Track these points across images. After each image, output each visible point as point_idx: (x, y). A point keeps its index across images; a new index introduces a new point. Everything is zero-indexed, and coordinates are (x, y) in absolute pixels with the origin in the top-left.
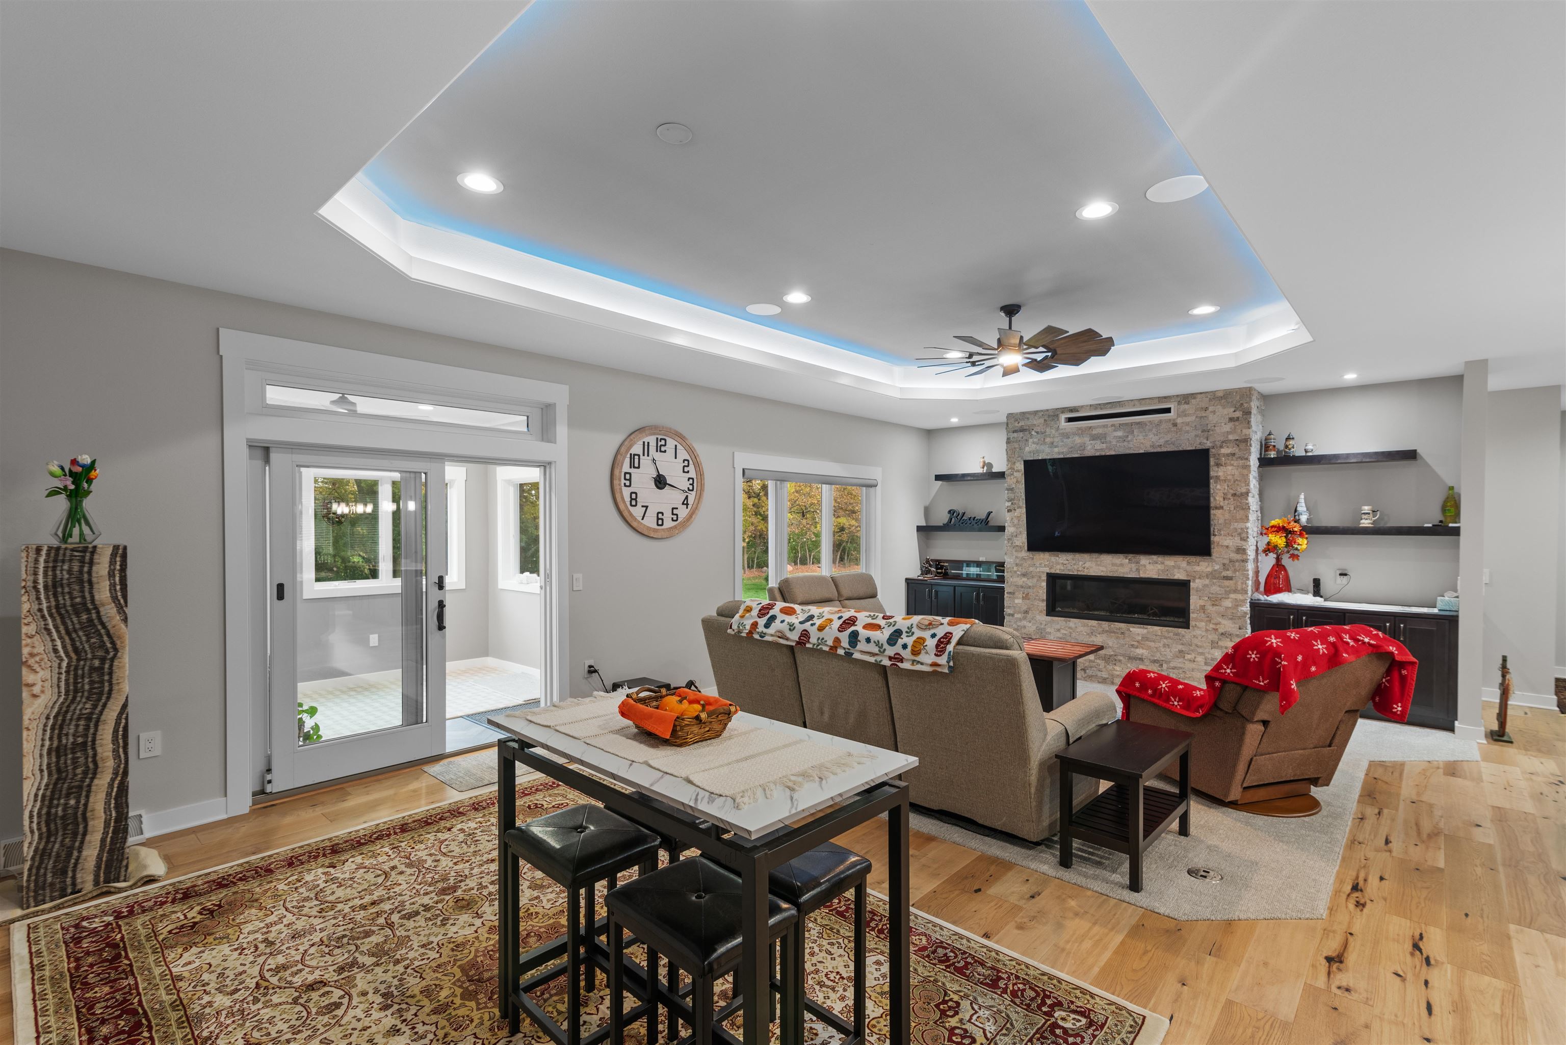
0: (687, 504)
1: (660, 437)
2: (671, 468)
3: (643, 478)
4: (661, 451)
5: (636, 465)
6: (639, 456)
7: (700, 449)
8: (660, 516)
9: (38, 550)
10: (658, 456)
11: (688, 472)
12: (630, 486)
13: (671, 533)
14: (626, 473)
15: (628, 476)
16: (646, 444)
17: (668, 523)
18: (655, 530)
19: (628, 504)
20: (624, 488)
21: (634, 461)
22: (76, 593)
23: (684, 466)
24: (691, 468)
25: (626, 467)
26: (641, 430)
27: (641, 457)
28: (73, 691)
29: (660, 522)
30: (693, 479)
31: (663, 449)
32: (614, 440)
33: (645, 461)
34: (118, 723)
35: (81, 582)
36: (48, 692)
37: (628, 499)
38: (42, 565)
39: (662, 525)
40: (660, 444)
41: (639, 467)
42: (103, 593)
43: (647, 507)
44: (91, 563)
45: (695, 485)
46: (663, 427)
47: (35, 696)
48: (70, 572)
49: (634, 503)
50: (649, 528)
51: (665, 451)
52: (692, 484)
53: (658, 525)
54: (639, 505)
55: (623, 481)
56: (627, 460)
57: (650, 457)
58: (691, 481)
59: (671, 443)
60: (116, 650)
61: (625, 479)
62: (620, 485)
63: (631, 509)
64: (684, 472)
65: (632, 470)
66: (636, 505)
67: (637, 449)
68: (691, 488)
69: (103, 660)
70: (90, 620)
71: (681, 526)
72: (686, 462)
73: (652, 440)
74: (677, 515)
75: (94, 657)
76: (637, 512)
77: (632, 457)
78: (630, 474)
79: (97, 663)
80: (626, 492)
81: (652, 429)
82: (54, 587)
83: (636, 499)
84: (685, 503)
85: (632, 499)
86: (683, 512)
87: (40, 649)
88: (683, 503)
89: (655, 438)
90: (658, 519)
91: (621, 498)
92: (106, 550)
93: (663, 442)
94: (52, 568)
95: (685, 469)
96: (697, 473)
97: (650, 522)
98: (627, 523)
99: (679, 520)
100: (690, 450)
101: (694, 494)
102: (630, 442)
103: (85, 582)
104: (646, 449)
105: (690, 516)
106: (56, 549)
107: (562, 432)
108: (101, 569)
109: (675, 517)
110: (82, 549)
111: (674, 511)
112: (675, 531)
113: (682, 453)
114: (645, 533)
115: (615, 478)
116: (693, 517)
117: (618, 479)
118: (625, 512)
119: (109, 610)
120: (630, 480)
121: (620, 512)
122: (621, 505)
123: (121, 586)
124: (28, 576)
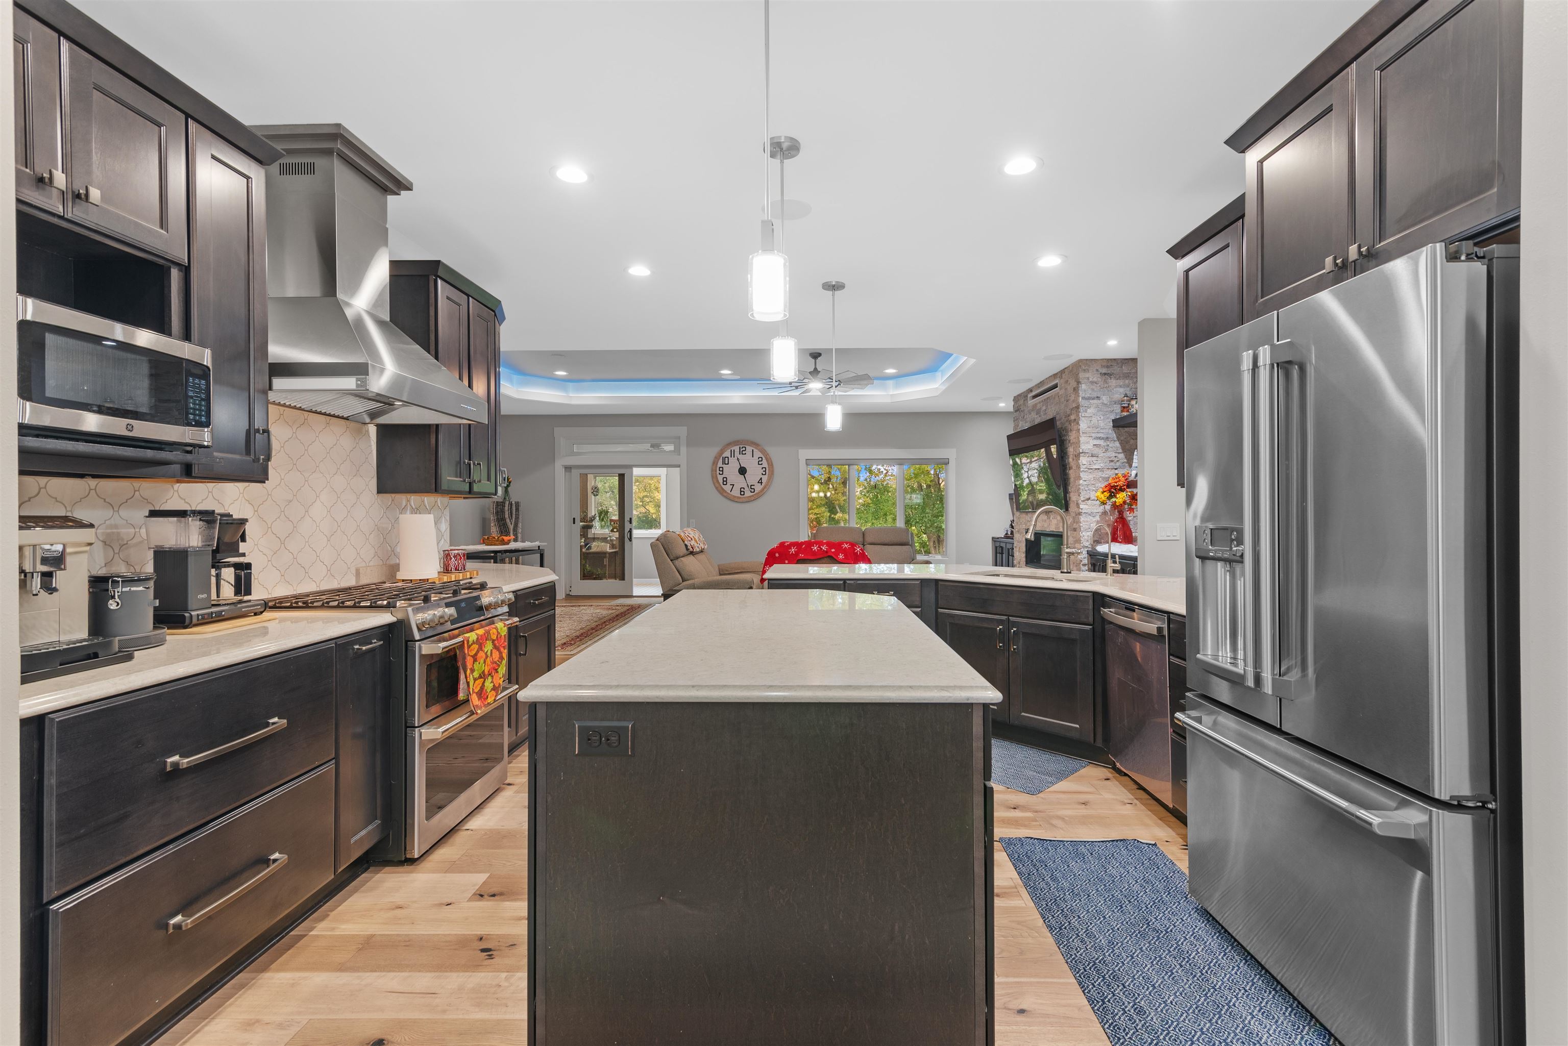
0: (761, 483)
1: (741, 446)
2: (748, 461)
3: (731, 471)
4: (742, 454)
5: (727, 463)
6: (728, 457)
7: (771, 450)
8: (742, 490)
9: (494, 502)
10: (740, 457)
11: (762, 464)
12: (722, 474)
13: (750, 500)
14: (720, 468)
15: (721, 469)
16: (733, 451)
17: (748, 493)
18: (738, 497)
19: (721, 484)
20: (719, 476)
21: (725, 461)
22: (501, 515)
23: (759, 461)
24: (764, 461)
25: (720, 464)
26: (729, 444)
27: (730, 458)
29: (742, 493)
31: (744, 452)
32: (716, 450)
33: (733, 461)
37: (721, 481)
39: (744, 494)
40: (741, 450)
42: (507, 516)
43: (733, 485)
44: (504, 506)
45: (767, 471)
46: (743, 441)
48: (500, 509)
49: (725, 483)
50: (734, 497)
51: (745, 454)
52: (765, 471)
54: (728, 484)
55: (718, 472)
56: (721, 460)
57: (736, 458)
58: (764, 469)
59: (749, 449)
60: (509, 532)
61: (720, 471)
62: (716, 474)
63: (723, 486)
64: (758, 464)
65: (724, 466)
67: (727, 454)
68: (764, 473)
70: (504, 523)
71: (757, 496)
72: (760, 459)
73: (737, 449)
76: (727, 488)
77: (724, 459)
78: (723, 468)
80: (720, 478)
81: (736, 443)
82: (497, 513)
83: (726, 481)
84: (760, 482)
85: (724, 481)
86: (758, 488)
87: (494, 531)
88: (758, 482)
89: (738, 447)
90: (741, 491)
91: (718, 481)
92: (507, 503)
93: (744, 449)
94: (496, 508)
95: (760, 463)
96: (768, 464)
97: (736, 493)
98: (721, 494)
99: (756, 492)
100: (763, 451)
101: (766, 476)
102: (722, 451)
103: (503, 512)
104: (733, 453)
105: (763, 489)
106: (497, 502)
107: (684, 450)
108: (506, 508)
109: (753, 490)
110: (503, 502)
111: (752, 487)
112: (753, 498)
113: (758, 454)
114: (733, 499)
115: (713, 471)
116: (765, 490)
117: (716, 471)
118: (720, 489)
119: (508, 521)
120: (722, 471)
121: (717, 488)
122: (717, 485)
123: (511, 513)
124: (492, 509)
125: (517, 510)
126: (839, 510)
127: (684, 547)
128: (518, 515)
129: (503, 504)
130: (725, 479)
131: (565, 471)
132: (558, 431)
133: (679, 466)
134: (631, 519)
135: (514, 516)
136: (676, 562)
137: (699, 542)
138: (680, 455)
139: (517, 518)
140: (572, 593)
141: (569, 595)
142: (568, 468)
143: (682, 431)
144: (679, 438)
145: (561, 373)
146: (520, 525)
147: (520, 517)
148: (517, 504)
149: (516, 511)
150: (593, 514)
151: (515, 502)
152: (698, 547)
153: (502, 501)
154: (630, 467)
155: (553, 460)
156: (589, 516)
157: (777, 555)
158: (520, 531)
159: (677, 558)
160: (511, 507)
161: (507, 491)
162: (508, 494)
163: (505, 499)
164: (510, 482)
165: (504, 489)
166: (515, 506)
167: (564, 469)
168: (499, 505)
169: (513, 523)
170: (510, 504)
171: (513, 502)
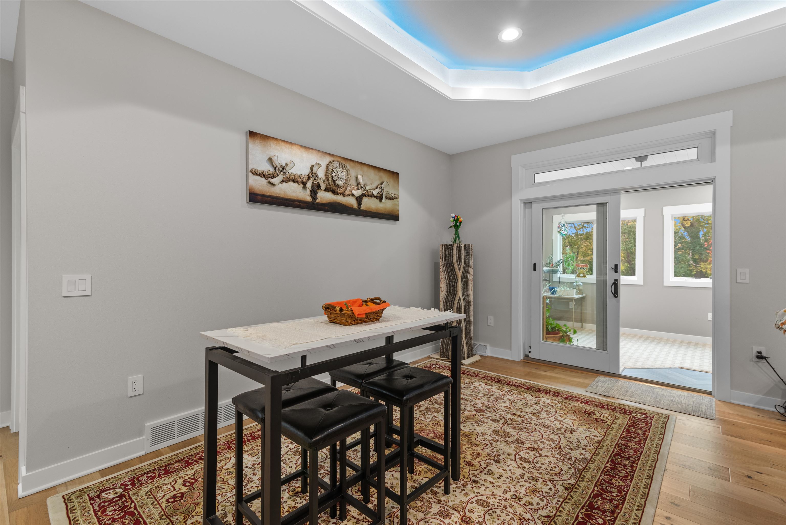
9: (443, 245)
22: (450, 260)
28: (449, 292)
34: (458, 304)
35: (450, 256)
36: (444, 291)
38: (443, 250)
42: (455, 261)
44: (453, 250)
47: (442, 291)
48: (448, 252)
60: (457, 280)
69: (455, 283)
70: (452, 269)
75: (453, 282)
79: (453, 283)
82: (446, 257)
87: (443, 277)
92: (455, 245)
94: (445, 251)
103: (451, 256)
106: (446, 245)
107: (724, 152)
108: (455, 252)
110: (451, 245)
119: (456, 266)
123: (459, 258)
124: (441, 253)
125: (468, 253)
128: (469, 260)
129: (452, 246)
131: (525, 208)
132: (516, 160)
133: (710, 182)
135: (463, 261)
139: (467, 263)
140: (532, 357)
141: (528, 359)
142: (528, 203)
143: (722, 121)
146: (471, 271)
147: (472, 262)
148: (468, 248)
149: (466, 256)
150: (558, 260)
151: (465, 245)
153: (451, 243)
155: (509, 194)
158: (471, 278)
160: (459, 251)
161: (457, 233)
162: (458, 237)
163: (455, 241)
164: (461, 222)
165: (453, 229)
166: (465, 249)
167: (522, 205)
168: (448, 248)
169: (461, 269)
170: (459, 247)
171: (462, 245)
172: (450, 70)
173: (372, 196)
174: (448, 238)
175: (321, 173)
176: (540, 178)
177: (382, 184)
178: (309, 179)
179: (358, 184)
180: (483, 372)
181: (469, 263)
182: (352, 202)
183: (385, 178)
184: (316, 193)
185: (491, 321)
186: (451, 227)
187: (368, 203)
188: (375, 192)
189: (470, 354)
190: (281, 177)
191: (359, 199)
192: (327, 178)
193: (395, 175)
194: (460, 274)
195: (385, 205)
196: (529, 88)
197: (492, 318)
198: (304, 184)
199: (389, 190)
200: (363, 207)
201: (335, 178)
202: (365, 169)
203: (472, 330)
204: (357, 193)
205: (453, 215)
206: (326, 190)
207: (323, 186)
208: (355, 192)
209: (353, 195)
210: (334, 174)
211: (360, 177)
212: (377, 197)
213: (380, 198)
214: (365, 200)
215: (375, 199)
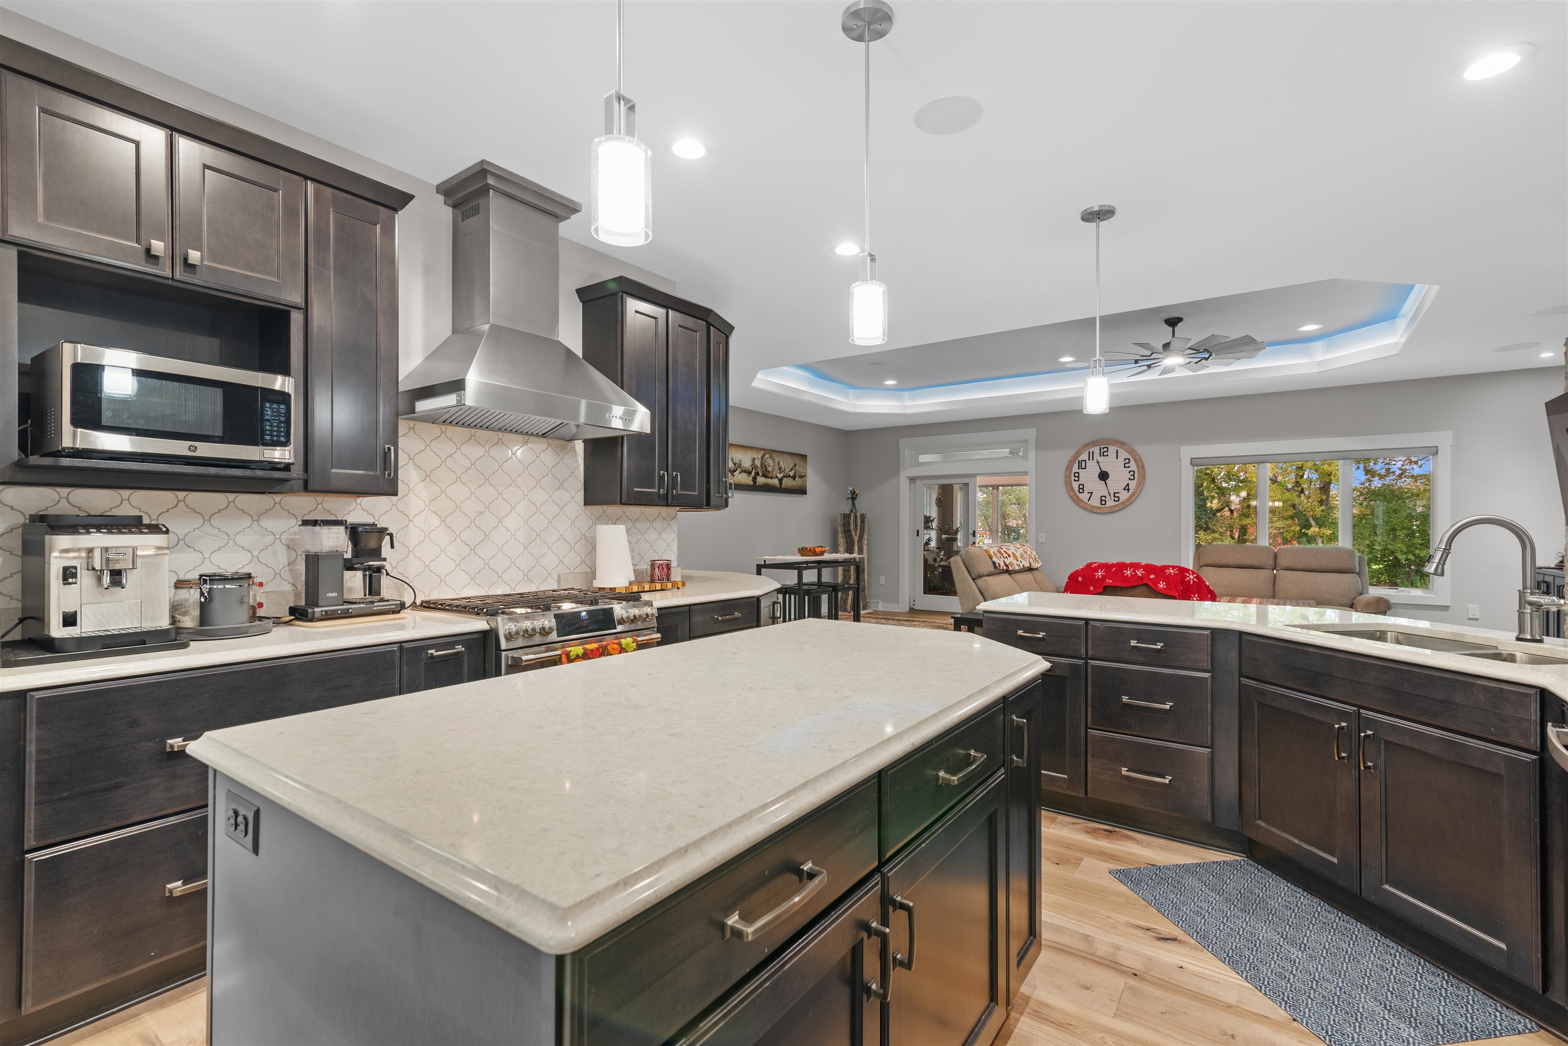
0: (1128, 490)
1: (1102, 447)
2: (1112, 464)
3: (1090, 476)
4: (1103, 456)
5: (1083, 467)
6: (1085, 461)
7: (1142, 450)
8: (1103, 498)
9: (841, 514)
10: (1101, 459)
11: (1129, 467)
12: (1078, 480)
13: (1112, 511)
14: (1075, 473)
15: (1077, 475)
16: (1091, 453)
17: (1110, 503)
18: (1098, 508)
19: (1077, 492)
20: (1073, 483)
21: (1082, 465)
22: (848, 527)
23: (1125, 464)
24: (1133, 463)
25: (1075, 469)
26: (1087, 445)
27: (1087, 461)
29: (1103, 502)
30: (1134, 471)
31: (1105, 454)
32: (1069, 454)
33: (1091, 464)
37: (1076, 489)
38: (841, 518)
39: (1105, 504)
40: (1102, 451)
41: (1085, 468)
42: (852, 528)
43: (1092, 493)
44: (850, 518)
45: (1136, 475)
46: (1104, 440)
48: (846, 519)
49: (1081, 491)
50: (1093, 507)
51: (1107, 455)
52: (1134, 475)
53: (1101, 504)
54: (1086, 492)
55: (1073, 478)
56: (1076, 465)
57: (1095, 461)
58: (1132, 473)
59: (1112, 449)
60: (854, 544)
61: (1075, 476)
62: (1070, 480)
63: (1080, 495)
64: (1125, 467)
65: (1080, 471)
66: (1083, 492)
67: (1084, 456)
68: (1132, 477)
70: (849, 534)
71: (1122, 506)
72: (1127, 461)
73: (1096, 450)
74: (1119, 497)
76: (1084, 497)
77: (1080, 463)
78: (1078, 473)
79: (851, 547)
80: (1075, 485)
81: (1095, 443)
82: (844, 524)
83: (1083, 489)
84: (1127, 488)
85: (1080, 489)
86: (1124, 496)
87: (841, 542)
88: (1124, 489)
89: (1098, 447)
90: (1101, 500)
91: (1072, 489)
92: (853, 515)
93: (1106, 450)
94: (844, 519)
95: (1127, 465)
96: (1138, 466)
97: (1095, 502)
98: (1077, 503)
99: (1121, 501)
100: (1131, 451)
101: (1135, 482)
102: (1078, 454)
103: (849, 524)
104: (1091, 456)
105: (1130, 497)
106: (844, 514)
107: (1032, 454)
108: (852, 520)
109: (1117, 499)
110: (849, 514)
111: (1116, 495)
112: (1117, 508)
113: (1123, 455)
114: (1092, 510)
115: (1067, 477)
116: (1133, 498)
117: (1070, 477)
118: (1075, 497)
119: (853, 532)
120: (1078, 477)
121: (1071, 497)
122: (1071, 493)
123: (856, 525)
124: (840, 521)
125: (863, 521)
126: (1313, 523)
127: (991, 564)
128: (864, 526)
129: (849, 515)
130: (1081, 487)
131: (910, 482)
132: (902, 442)
134: (974, 532)
135: (859, 528)
136: (979, 581)
137: (1019, 559)
138: (1027, 461)
139: (862, 530)
140: (916, 607)
141: (912, 608)
142: (912, 480)
143: (1030, 434)
144: (1026, 441)
145: (891, 383)
146: (866, 537)
147: (866, 529)
148: (863, 517)
149: (861, 523)
151: (860, 515)
152: (1018, 565)
153: (848, 512)
154: (974, 476)
155: (898, 472)
156: (955, 528)
157: (1080, 579)
158: (865, 542)
159: (980, 577)
160: (856, 519)
161: (853, 504)
162: (855, 507)
163: (852, 511)
164: (857, 495)
165: (850, 501)
166: (861, 518)
167: (908, 481)
168: (846, 517)
169: (858, 535)
170: (856, 516)
171: (858, 515)
172: (851, 390)
173: (789, 476)
174: (846, 508)
175: (758, 463)
176: (923, 458)
177: (795, 465)
178: (753, 469)
179: (780, 468)
180: (874, 616)
181: (864, 530)
182: (775, 482)
183: (798, 461)
184: (756, 478)
185: (883, 580)
186: (848, 498)
187: (787, 483)
188: (791, 474)
189: (865, 608)
190: (739, 471)
191: (781, 480)
192: (762, 467)
193: (804, 457)
194: (856, 539)
195: (798, 482)
196: (907, 404)
197: (884, 577)
198: (750, 473)
199: (800, 470)
200: (783, 486)
201: (767, 466)
202: (785, 456)
203: (866, 587)
204: (780, 476)
205: (851, 489)
206: (762, 476)
207: (761, 474)
208: (778, 475)
209: (777, 477)
210: (766, 464)
211: (781, 463)
212: (792, 477)
213: (794, 477)
214: (785, 479)
215: (790, 478)
